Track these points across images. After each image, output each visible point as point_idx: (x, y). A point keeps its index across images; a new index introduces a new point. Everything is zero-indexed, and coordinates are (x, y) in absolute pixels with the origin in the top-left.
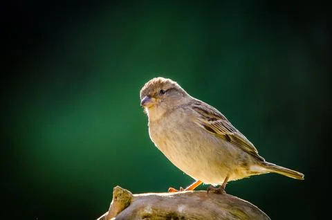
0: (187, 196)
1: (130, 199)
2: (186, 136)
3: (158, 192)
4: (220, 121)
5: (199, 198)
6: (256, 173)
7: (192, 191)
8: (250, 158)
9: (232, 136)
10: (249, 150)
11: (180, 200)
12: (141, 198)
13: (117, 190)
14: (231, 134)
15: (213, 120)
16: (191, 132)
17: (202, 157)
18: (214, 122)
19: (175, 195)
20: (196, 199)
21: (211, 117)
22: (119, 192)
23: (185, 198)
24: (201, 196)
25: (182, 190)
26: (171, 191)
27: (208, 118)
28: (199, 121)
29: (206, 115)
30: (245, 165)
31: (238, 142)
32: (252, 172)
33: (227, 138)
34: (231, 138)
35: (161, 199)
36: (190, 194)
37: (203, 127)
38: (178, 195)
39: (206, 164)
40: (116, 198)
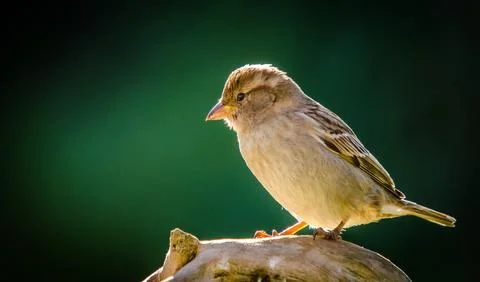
0: (282, 244)
1: (196, 248)
2: (296, 155)
3: (238, 238)
4: (346, 135)
5: (300, 247)
6: (389, 215)
7: (291, 236)
8: (384, 194)
9: (362, 159)
10: (383, 181)
11: (272, 249)
12: (213, 246)
13: (176, 234)
14: (361, 155)
15: (337, 132)
16: (304, 150)
17: (318, 187)
18: (338, 136)
19: (265, 242)
20: (296, 248)
21: (334, 128)
22: (179, 238)
23: (280, 247)
24: (305, 243)
25: (275, 235)
26: (259, 236)
27: (330, 129)
28: (317, 133)
29: (327, 125)
30: (376, 204)
31: (369, 169)
32: (384, 215)
33: (355, 162)
34: (360, 161)
35: (243, 248)
36: (287, 241)
37: (322, 142)
38: (268, 242)
39: (322, 198)
40: (174, 246)
